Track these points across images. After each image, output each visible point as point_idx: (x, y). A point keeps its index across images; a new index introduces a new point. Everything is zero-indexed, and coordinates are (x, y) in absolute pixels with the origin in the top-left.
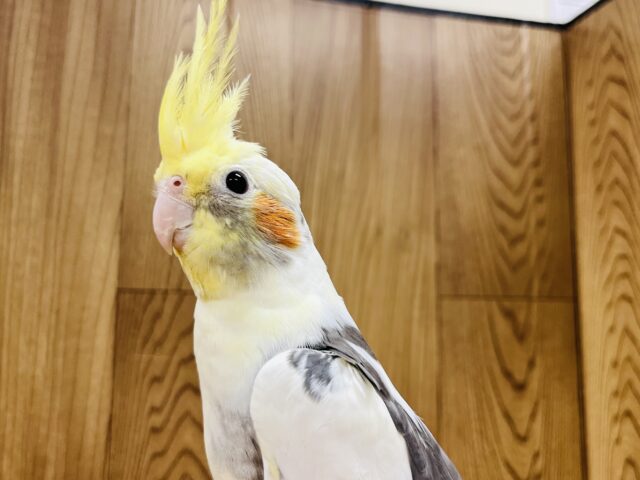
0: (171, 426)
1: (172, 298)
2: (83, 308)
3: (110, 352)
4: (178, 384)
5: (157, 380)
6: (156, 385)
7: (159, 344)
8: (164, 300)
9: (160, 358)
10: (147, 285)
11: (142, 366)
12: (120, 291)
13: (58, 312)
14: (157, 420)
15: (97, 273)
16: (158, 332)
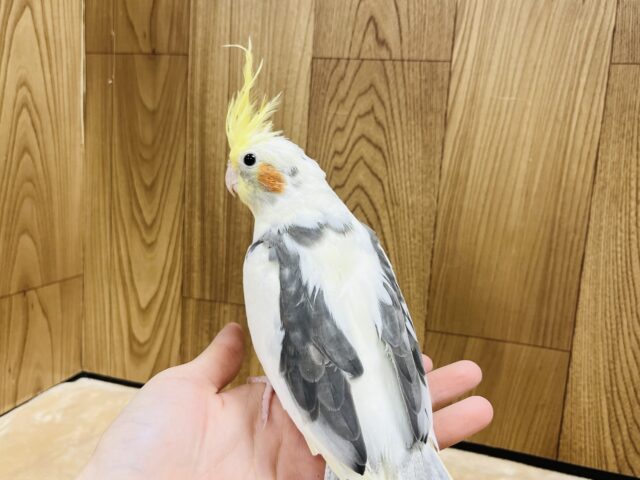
0: (349, 166)
1: (354, 64)
2: (288, 72)
3: (307, 106)
4: (356, 134)
5: (340, 130)
6: (338, 134)
7: (343, 101)
8: (347, 66)
9: (343, 112)
10: (334, 55)
11: (329, 119)
12: (313, 58)
13: (271, 74)
14: (339, 160)
15: (299, 44)
16: (342, 93)
